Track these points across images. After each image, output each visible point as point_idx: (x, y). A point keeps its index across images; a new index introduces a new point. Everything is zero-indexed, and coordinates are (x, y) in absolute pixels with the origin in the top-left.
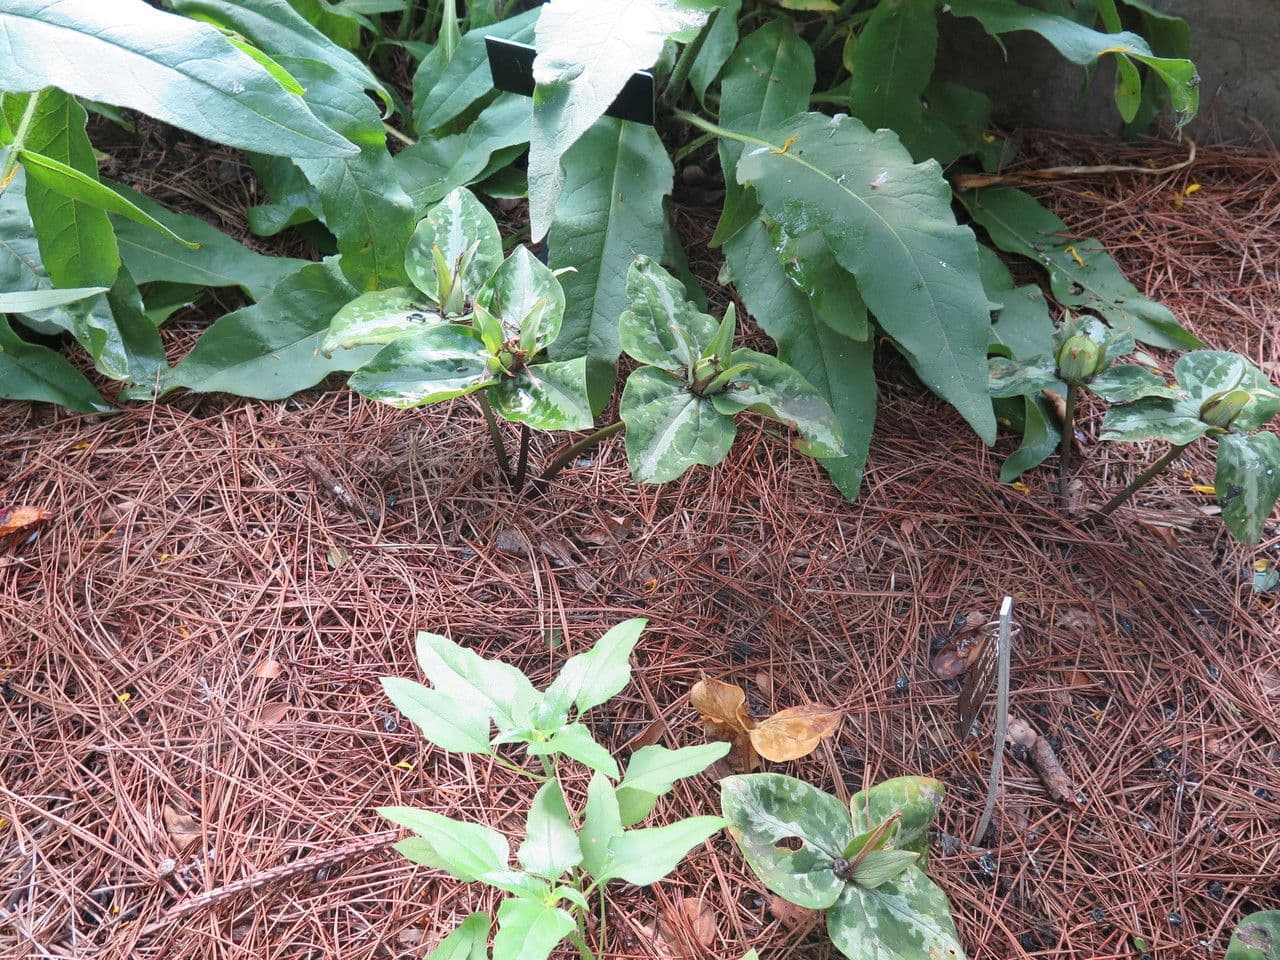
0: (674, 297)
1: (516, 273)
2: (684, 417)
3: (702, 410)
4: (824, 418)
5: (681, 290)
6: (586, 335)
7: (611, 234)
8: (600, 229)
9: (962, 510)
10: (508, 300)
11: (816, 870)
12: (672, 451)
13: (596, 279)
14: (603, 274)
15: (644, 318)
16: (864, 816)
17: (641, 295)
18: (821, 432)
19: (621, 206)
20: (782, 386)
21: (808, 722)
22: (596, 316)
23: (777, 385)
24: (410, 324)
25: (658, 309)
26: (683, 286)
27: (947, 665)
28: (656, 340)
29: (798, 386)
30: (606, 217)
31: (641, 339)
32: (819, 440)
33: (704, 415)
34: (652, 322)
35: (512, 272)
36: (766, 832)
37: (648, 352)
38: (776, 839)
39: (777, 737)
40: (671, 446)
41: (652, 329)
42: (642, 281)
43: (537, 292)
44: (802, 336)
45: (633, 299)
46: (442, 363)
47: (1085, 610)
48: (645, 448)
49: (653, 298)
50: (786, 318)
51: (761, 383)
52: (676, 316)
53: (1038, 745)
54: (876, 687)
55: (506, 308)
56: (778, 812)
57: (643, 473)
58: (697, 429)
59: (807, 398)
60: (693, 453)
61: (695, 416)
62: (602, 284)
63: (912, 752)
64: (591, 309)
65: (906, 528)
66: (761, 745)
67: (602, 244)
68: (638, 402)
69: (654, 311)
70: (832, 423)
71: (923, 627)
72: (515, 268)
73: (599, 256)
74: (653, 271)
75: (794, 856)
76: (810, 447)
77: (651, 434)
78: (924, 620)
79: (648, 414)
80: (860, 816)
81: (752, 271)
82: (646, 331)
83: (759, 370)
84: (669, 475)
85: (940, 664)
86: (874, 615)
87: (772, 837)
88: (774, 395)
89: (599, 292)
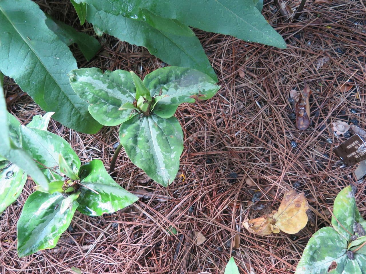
0: (99, 79)
1: (31, 141)
2: (154, 133)
3: (156, 120)
4: (200, 79)
5: (98, 71)
6: (73, 107)
7: (41, 59)
8: (36, 61)
9: (254, 51)
10: (41, 157)
11: (345, 266)
12: (166, 157)
13: (55, 83)
14: (56, 79)
15: (98, 102)
16: (340, 227)
17: (87, 94)
18: (204, 86)
19: (33, 42)
20: (173, 78)
21: (293, 206)
22: (69, 97)
23: (171, 79)
24: (9, 180)
25: (100, 94)
26: (97, 68)
27: (302, 123)
28: (111, 107)
29: (178, 72)
30: (33, 54)
31: (106, 113)
32: (206, 90)
33: (158, 122)
34: (103, 101)
35: (29, 143)
36: (321, 270)
37: (114, 116)
38: (327, 269)
39: (288, 221)
40: (163, 154)
41: (105, 104)
42: (82, 87)
43: (49, 143)
44: (150, 34)
45: (86, 98)
46: (46, 214)
47: (323, 57)
48: (156, 167)
49: (94, 91)
50: (139, 32)
51: (164, 84)
52: (108, 87)
53: (353, 129)
54: (287, 154)
55: (44, 161)
56: (318, 257)
57: (166, 180)
58: (162, 133)
59: (186, 74)
60: (172, 148)
61: (156, 127)
62: (60, 83)
63: (316, 166)
64: (65, 96)
65: (242, 75)
66: (286, 229)
67: (43, 67)
68: (134, 148)
69: (99, 96)
70: (204, 78)
71: (281, 113)
72: (29, 139)
73: (47, 73)
74: (80, 75)
75: (337, 270)
76: (206, 96)
77: (152, 158)
78: (280, 110)
79: (143, 151)
80: (339, 229)
81: (108, 21)
82: (105, 107)
83: (159, 80)
84: (175, 169)
85: (299, 125)
86: (263, 123)
87: (325, 270)
88: (173, 85)
89: (61, 86)
